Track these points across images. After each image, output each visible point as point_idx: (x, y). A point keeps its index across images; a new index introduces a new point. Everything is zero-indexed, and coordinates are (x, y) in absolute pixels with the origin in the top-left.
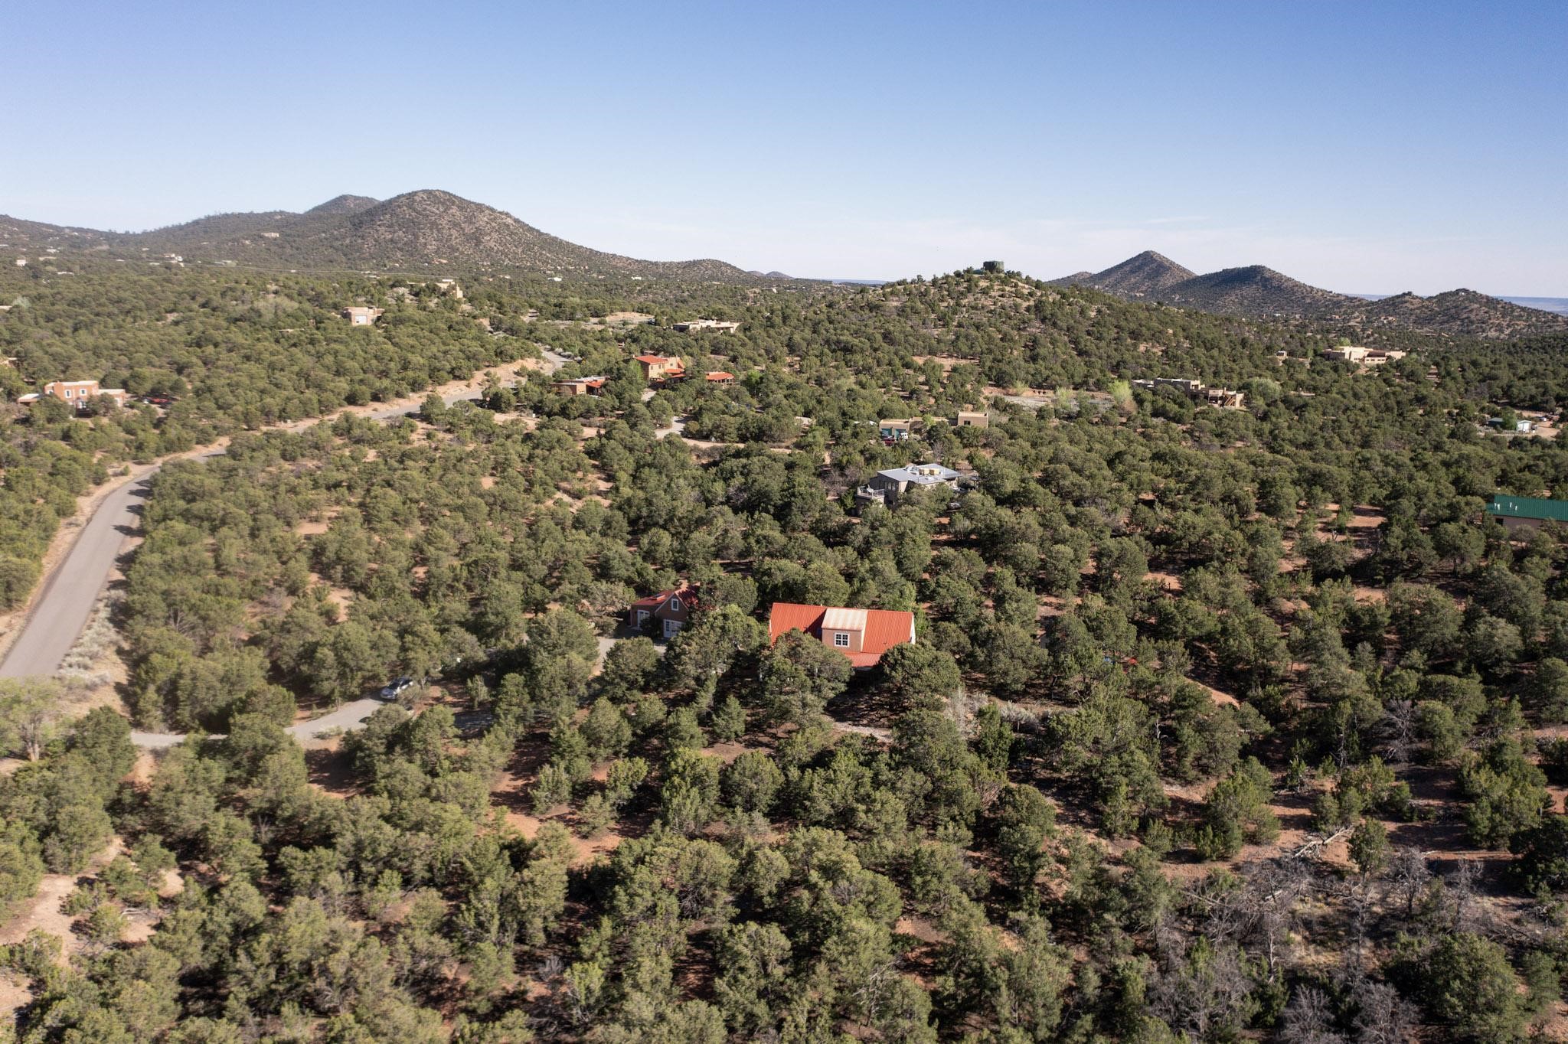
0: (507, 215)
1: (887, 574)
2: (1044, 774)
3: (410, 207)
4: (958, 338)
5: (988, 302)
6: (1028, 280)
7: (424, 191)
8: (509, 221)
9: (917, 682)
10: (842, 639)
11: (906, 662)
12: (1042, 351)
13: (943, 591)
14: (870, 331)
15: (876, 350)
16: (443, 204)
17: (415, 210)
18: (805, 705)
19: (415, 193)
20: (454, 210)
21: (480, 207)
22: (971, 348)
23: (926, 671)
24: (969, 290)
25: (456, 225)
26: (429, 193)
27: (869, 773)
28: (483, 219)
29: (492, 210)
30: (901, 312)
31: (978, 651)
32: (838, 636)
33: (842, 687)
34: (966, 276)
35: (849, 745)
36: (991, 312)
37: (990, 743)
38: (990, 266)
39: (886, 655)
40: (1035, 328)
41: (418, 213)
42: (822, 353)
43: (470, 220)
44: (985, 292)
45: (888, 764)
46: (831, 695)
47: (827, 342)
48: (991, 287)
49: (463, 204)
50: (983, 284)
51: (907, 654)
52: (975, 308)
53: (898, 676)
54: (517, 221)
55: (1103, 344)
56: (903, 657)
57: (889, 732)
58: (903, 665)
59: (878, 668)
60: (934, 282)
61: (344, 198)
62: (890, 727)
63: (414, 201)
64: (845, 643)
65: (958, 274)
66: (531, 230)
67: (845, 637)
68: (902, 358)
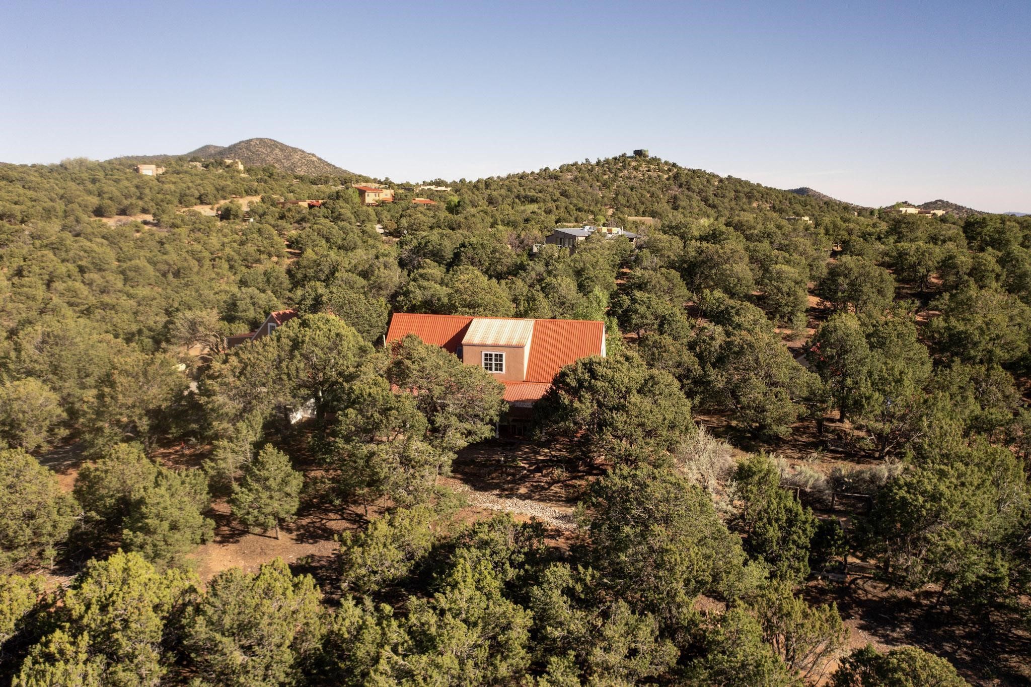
0: (313, 155)
1: (563, 290)
2: (874, 591)
3: (247, 149)
4: (617, 195)
5: (639, 175)
6: (666, 163)
7: (257, 139)
8: (314, 159)
9: (620, 418)
10: (493, 361)
11: (599, 384)
12: (682, 204)
13: (642, 309)
14: (551, 189)
15: (555, 201)
16: (270, 147)
17: (251, 151)
18: (406, 461)
19: (251, 140)
20: (277, 151)
21: (295, 150)
22: (628, 201)
23: (635, 398)
24: (624, 167)
25: (278, 161)
26: (261, 140)
27: (522, 619)
28: (296, 157)
29: (303, 152)
30: (575, 179)
31: (713, 374)
32: (488, 357)
33: (486, 432)
34: (622, 160)
35: (483, 544)
36: (641, 180)
37: (773, 533)
38: (638, 153)
39: (563, 375)
40: (675, 191)
41: (253, 153)
42: (514, 203)
43: (288, 158)
44: (635, 168)
45: (568, 592)
46: (462, 443)
47: (518, 197)
48: (641, 165)
49: (283, 148)
50: (634, 164)
51: (600, 370)
52: (629, 178)
53: (586, 408)
54: (319, 159)
55: (726, 200)
56: (593, 375)
57: (571, 510)
58: (592, 390)
59: (551, 398)
60: (598, 163)
61: (207, 147)
62: (571, 501)
63: (250, 145)
64: (499, 368)
65: (615, 159)
66: (329, 165)
67: (499, 357)
68: (575, 205)
